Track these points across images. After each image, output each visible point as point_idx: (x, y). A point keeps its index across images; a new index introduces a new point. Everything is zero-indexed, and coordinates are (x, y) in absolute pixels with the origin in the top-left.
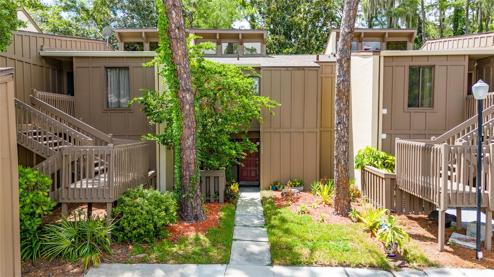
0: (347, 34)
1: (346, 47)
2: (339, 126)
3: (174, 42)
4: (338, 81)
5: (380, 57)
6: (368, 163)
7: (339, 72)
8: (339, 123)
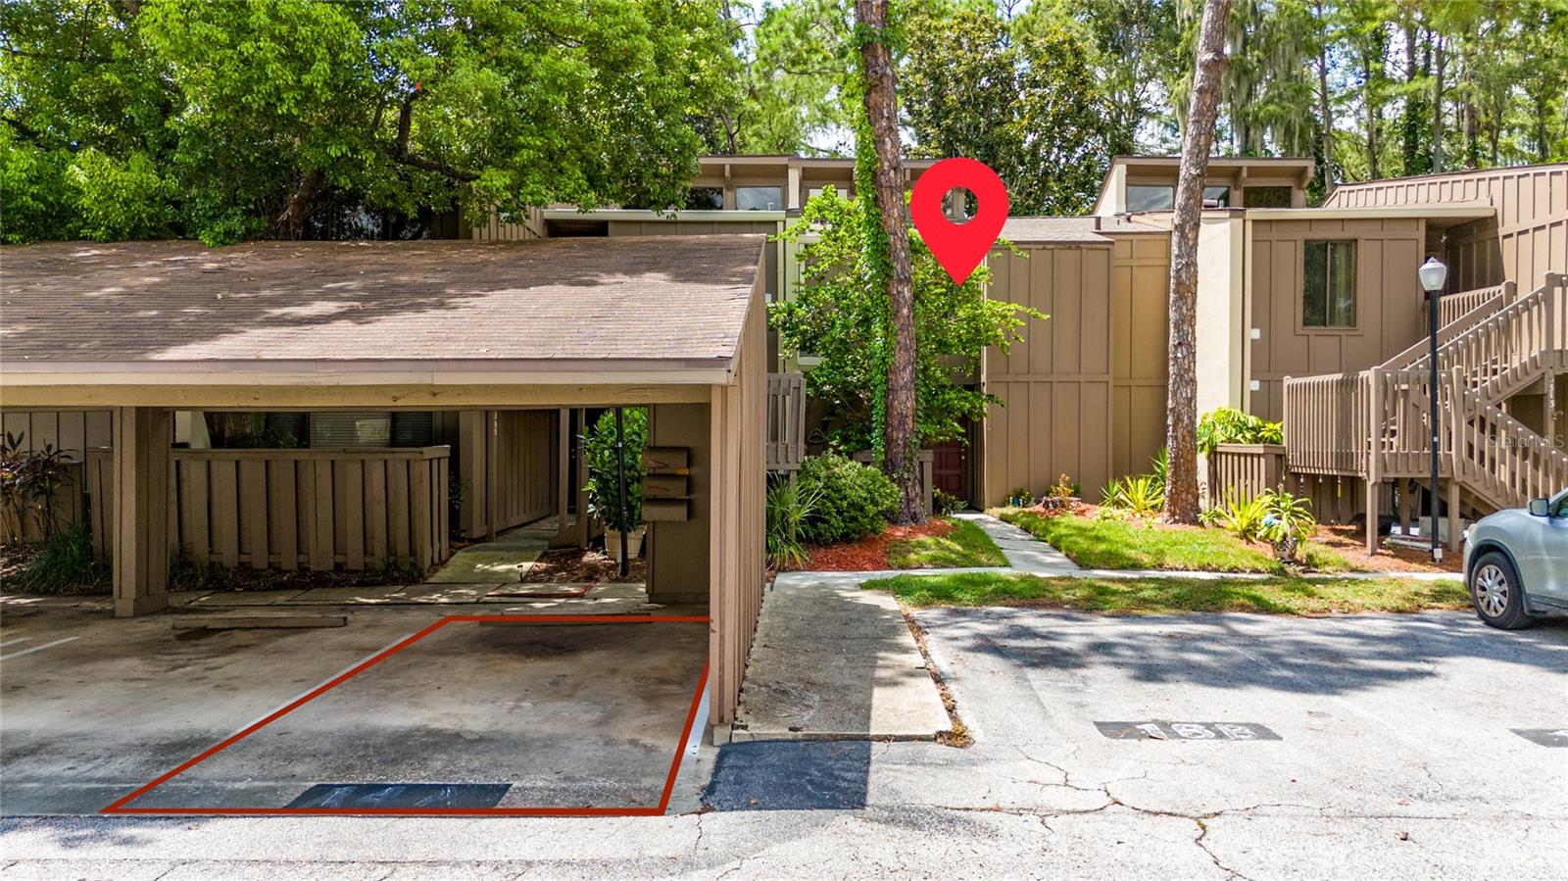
0: (1195, 178)
1: (1192, 201)
2: (1179, 350)
3: (886, 193)
4: (1177, 264)
5: (1244, 221)
6: (1224, 439)
7: (1180, 248)
8: (1180, 344)
